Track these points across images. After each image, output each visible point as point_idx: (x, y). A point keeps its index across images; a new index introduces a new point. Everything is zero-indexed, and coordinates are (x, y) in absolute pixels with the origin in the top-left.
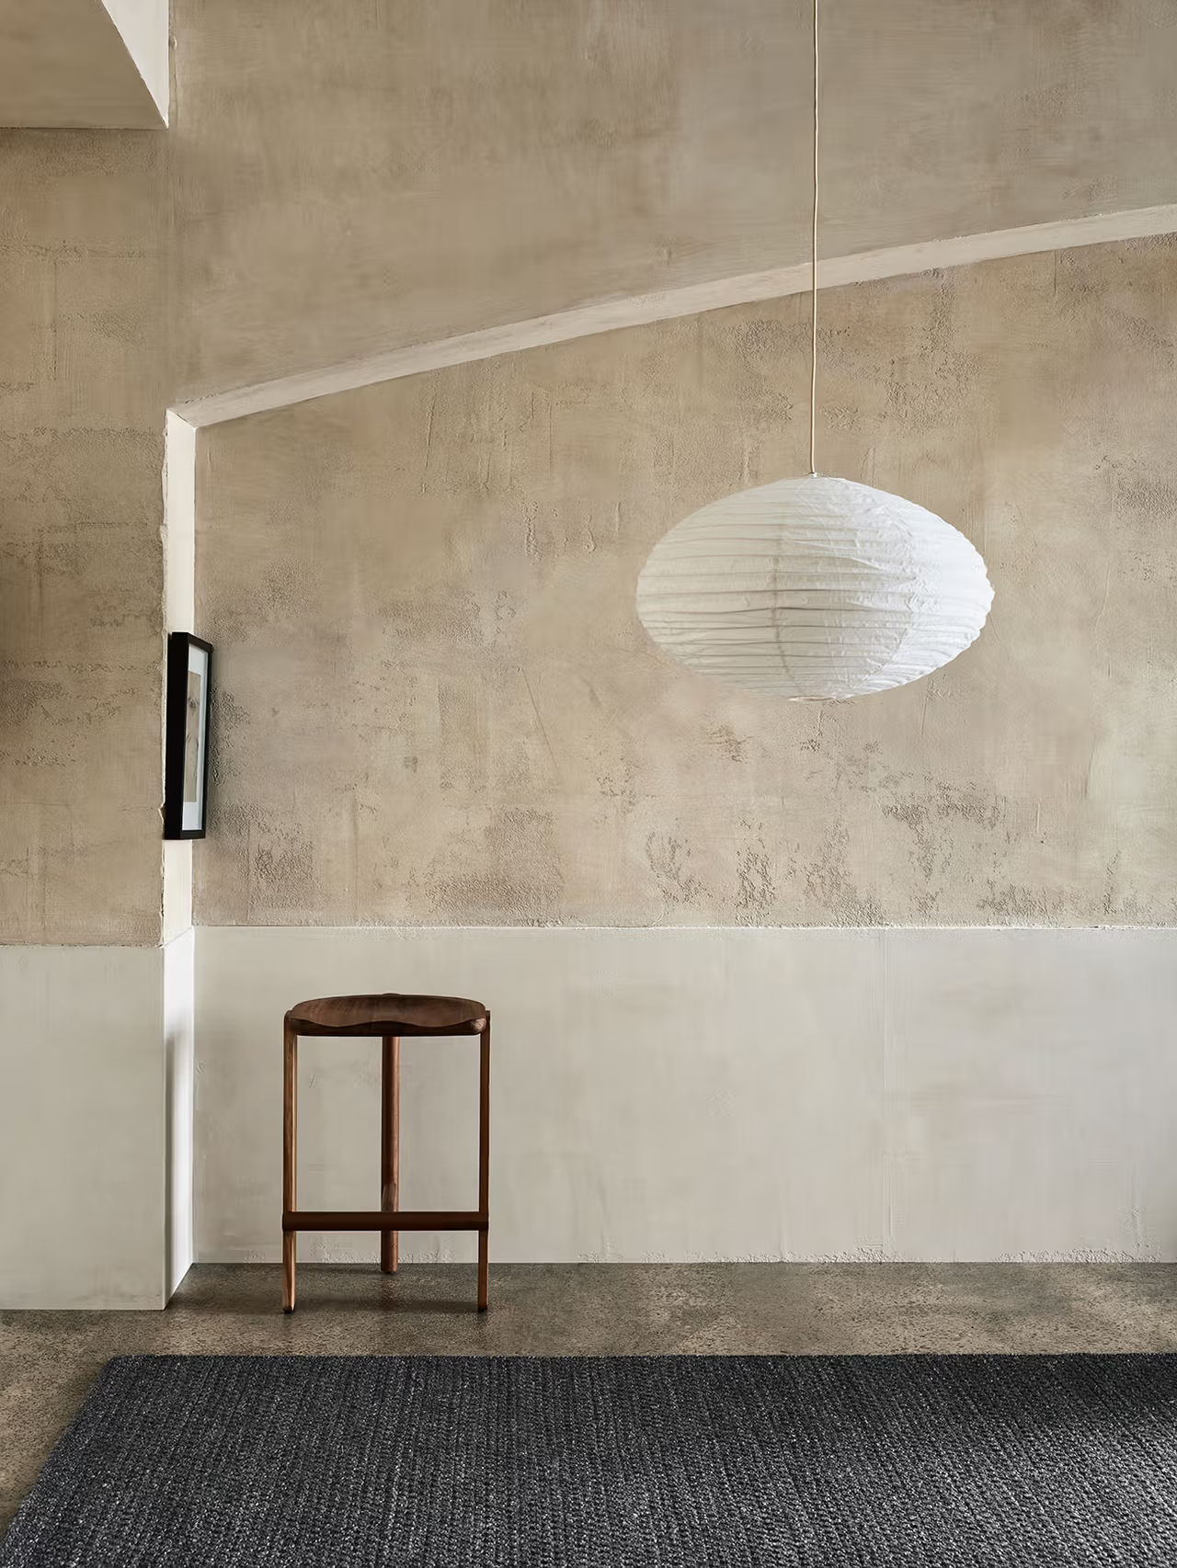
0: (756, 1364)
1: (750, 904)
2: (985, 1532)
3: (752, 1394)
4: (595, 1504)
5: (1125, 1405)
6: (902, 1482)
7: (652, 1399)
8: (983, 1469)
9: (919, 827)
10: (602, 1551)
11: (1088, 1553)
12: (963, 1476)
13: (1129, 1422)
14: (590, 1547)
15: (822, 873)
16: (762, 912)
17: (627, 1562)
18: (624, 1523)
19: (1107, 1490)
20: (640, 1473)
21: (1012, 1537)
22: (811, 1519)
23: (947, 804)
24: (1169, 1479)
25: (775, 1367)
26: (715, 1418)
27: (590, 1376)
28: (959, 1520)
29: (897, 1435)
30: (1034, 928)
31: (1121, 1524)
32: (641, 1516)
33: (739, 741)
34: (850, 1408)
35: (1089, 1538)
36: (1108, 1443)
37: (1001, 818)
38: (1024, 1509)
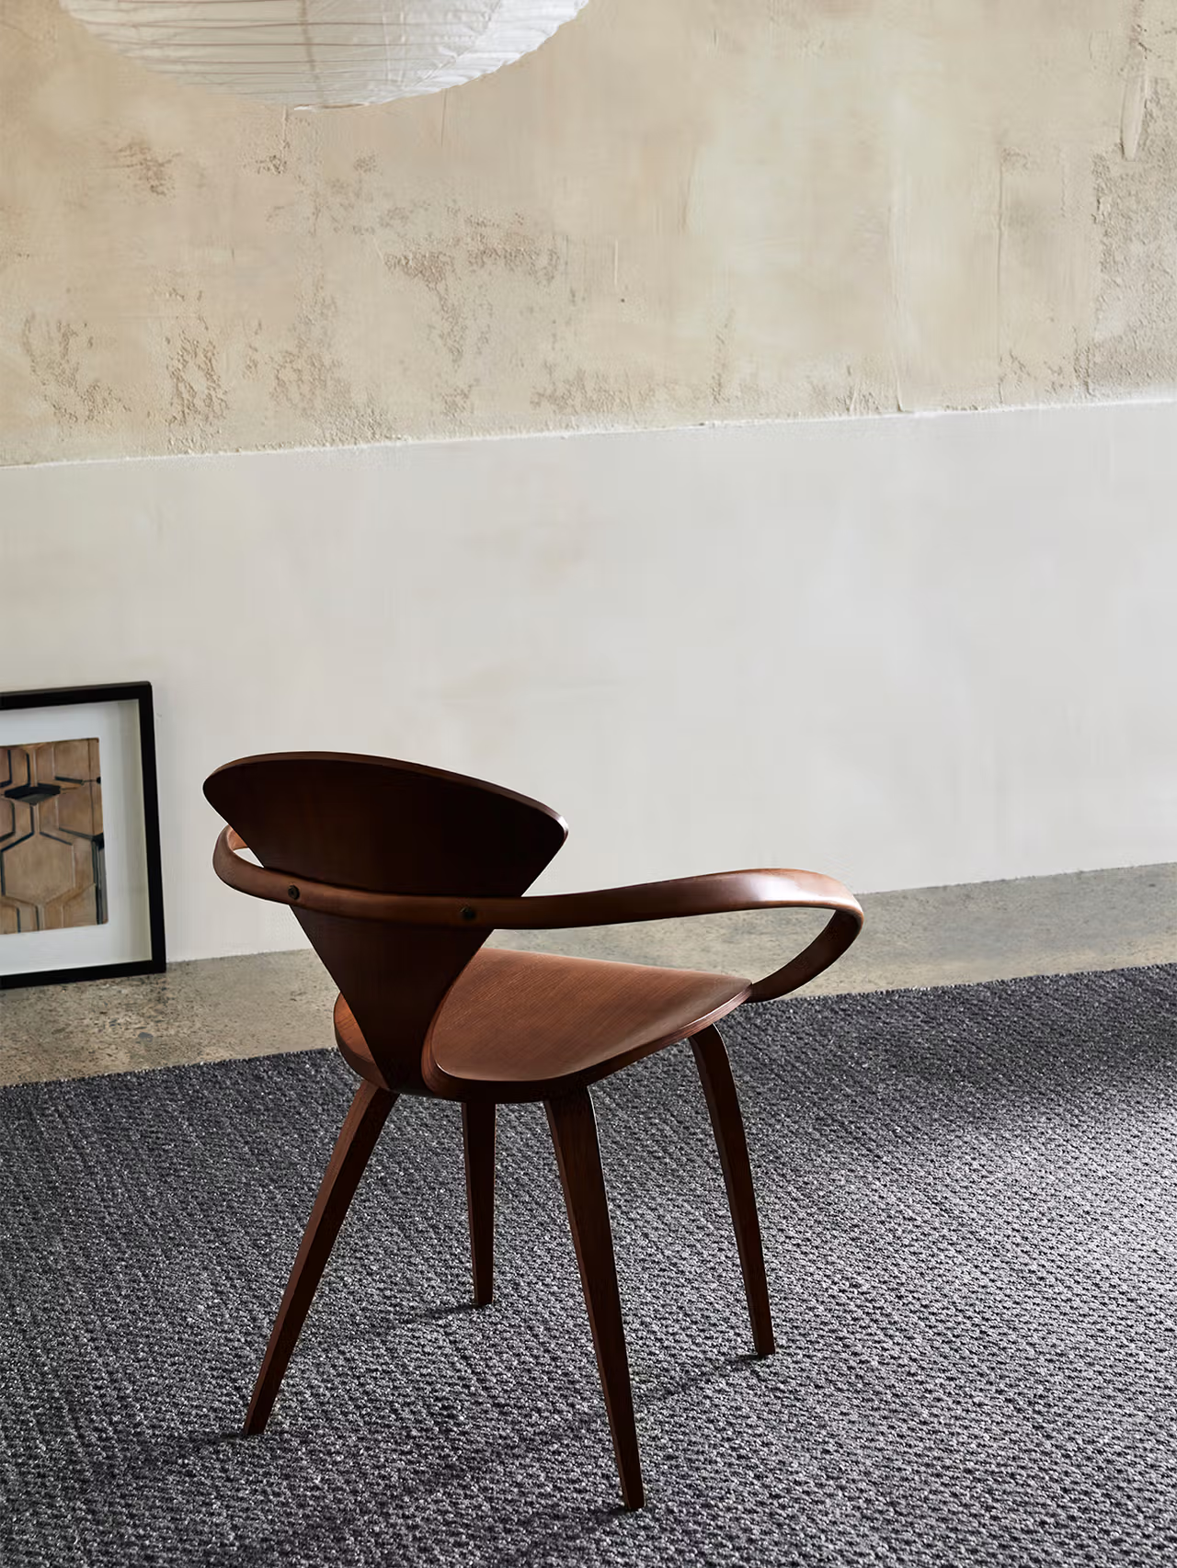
0: (289, 1069)
1: (190, 419)
2: (683, 1272)
3: (299, 1114)
4: (138, 1298)
5: (807, 1077)
6: (549, 1216)
7: (160, 1135)
8: (650, 1184)
9: (441, 287)
10: (174, 1364)
11: (824, 1286)
12: (627, 1197)
13: (820, 1099)
14: (154, 1360)
15: (299, 364)
16: (211, 430)
17: (215, 1373)
18: (189, 1319)
19: (821, 1193)
20: (184, 1245)
21: (720, 1276)
22: (446, 1282)
23: (482, 248)
24: (895, 1170)
25: (316, 1071)
26: (259, 1154)
27: (57, 1110)
28: (644, 1260)
29: (520, 1151)
30: (612, 430)
31: (853, 1239)
32: (209, 1307)
33: (160, 160)
34: (442, 1119)
35: (819, 1265)
36: (801, 1130)
37: (561, 268)
38: (723, 1233)
